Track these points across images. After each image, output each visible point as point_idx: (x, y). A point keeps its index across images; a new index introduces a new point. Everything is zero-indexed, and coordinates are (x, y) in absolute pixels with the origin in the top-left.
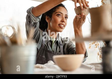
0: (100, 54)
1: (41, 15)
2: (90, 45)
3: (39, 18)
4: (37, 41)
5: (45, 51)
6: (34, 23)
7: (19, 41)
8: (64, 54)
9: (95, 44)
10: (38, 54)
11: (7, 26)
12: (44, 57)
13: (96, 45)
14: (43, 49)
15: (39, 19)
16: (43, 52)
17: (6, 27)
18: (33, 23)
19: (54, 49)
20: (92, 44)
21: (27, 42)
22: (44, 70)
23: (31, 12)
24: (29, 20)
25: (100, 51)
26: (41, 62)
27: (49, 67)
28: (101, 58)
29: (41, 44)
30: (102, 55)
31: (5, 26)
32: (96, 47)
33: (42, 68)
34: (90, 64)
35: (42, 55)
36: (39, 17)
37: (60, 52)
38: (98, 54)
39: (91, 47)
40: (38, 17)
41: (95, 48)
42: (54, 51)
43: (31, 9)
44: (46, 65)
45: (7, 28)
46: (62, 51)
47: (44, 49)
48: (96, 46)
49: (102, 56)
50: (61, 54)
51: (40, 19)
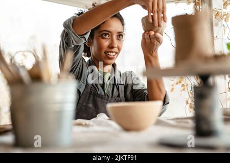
0: (190, 101)
1: (88, 32)
2: (173, 85)
3: (84, 38)
4: (79, 77)
5: (92, 96)
6: (75, 46)
7: (45, 76)
8: (127, 100)
9: (181, 84)
10: (81, 101)
11: (24, 52)
12: (91, 105)
13: (183, 85)
14: (89, 92)
15: (85, 40)
16: (89, 97)
17: (22, 53)
18: (73, 46)
19: (108, 92)
20: (177, 84)
21: (59, 77)
22: (91, 129)
23: (71, 26)
24: (67, 41)
25: (190, 96)
26: (84, 116)
27: (100, 124)
28: (192, 110)
29: (85, 83)
30: (193, 103)
31: (21, 51)
32: (184, 90)
33: (86, 125)
34: (173, 119)
35: (88, 103)
36: (85, 36)
37: (119, 96)
38: (187, 103)
39: (174, 90)
40: (82, 36)
41: (181, 91)
42: (108, 96)
43: (72, 20)
44: (94, 121)
45: (24, 56)
46: (122, 95)
47: (91, 92)
48: (183, 88)
49: (193, 106)
50: (121, 101)
51: (87, 40)
